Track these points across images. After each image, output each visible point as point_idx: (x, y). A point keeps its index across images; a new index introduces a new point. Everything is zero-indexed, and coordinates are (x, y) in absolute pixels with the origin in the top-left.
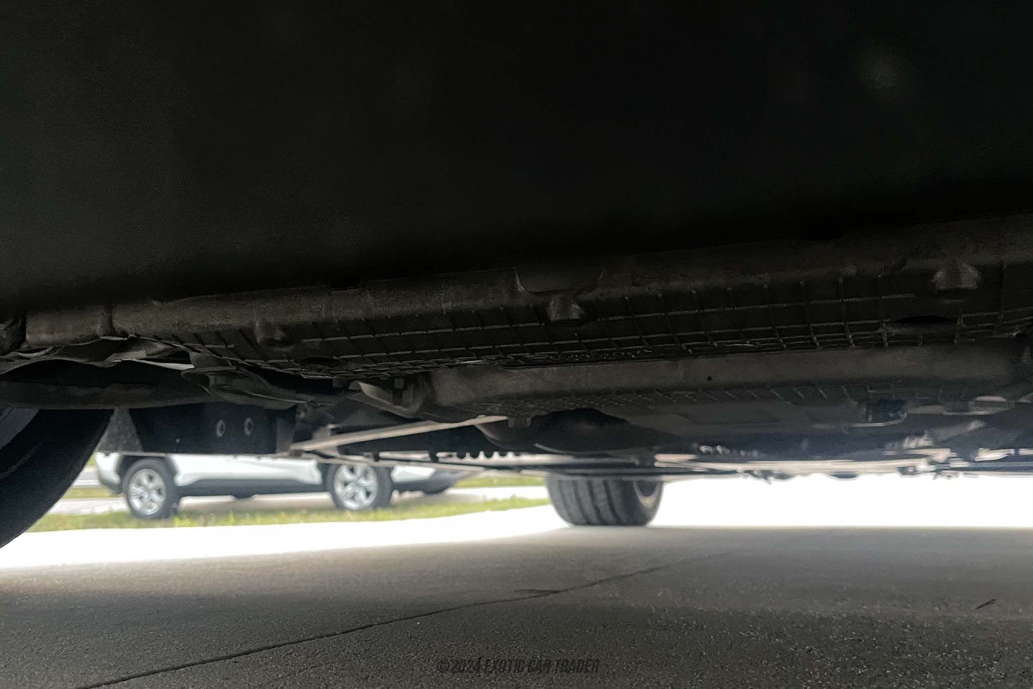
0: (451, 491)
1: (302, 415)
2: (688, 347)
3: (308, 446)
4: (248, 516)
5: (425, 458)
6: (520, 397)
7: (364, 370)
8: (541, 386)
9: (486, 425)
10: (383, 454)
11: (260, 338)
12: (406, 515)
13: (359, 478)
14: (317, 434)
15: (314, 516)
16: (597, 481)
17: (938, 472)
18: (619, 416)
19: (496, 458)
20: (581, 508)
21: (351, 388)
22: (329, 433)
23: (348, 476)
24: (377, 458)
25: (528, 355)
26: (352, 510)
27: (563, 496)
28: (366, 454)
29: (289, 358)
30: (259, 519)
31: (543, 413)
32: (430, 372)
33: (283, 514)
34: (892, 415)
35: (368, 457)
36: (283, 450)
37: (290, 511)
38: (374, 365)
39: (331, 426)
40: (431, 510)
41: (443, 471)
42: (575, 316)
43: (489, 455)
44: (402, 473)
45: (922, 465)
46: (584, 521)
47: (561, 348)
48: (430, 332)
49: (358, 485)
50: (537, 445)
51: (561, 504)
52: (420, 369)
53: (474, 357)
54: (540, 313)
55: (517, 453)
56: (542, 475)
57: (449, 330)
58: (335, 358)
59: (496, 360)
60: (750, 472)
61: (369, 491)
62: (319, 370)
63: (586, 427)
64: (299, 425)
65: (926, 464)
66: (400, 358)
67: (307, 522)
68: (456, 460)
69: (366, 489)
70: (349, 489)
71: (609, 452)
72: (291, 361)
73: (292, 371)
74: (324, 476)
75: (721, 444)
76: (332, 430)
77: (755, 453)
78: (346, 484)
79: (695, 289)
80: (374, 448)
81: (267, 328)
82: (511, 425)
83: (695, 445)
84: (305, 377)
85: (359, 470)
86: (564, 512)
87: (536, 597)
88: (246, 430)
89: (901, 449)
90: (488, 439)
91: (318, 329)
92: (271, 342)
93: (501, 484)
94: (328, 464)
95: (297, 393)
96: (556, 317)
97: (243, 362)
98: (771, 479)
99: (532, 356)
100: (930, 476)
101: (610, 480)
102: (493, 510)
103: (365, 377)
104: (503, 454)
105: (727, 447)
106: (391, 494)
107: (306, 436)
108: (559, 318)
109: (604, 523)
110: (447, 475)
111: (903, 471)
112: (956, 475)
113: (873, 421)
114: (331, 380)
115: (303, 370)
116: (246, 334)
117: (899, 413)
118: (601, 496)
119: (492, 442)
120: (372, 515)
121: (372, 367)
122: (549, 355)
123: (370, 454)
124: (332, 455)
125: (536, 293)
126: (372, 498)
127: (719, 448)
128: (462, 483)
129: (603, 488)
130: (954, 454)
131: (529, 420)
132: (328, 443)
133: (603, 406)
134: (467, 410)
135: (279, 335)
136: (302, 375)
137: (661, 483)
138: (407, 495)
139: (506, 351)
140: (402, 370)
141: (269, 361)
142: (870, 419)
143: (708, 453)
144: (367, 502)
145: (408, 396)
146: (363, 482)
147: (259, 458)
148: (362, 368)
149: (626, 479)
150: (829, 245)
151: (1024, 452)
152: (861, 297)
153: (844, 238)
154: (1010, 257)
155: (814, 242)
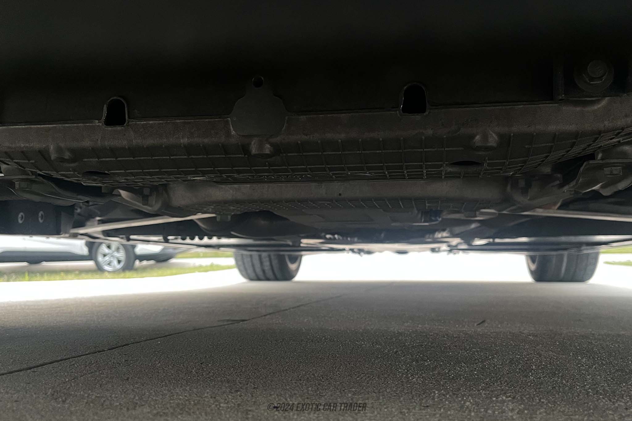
0: (173, 261)
1: (79, 211)
2: (333, 174)
3: (82, 231)
4: (38, 275)
5: (159, 239)
6: (226, 202)
7: (126, 181)
8: (239, 196)
9: (201, 220)
10: (132, 237)
11: (53, 156)
12: (144, 274)
13: (113, 252)
14: (88, 223)
15: (83, 275)
16: (264, 254)
17: (450, 251)
18: (285, 216)
19: (206, 240)
20: (254, 270)
21: (113, 193)
22: (96, 223)
23: (106, 251)
24: (129, 239)
25: (236, 175)
26: (109, 272)
27: (244, 264)
28: (121, 236)
29: (74, 170)
30: (46, 277)
31: (239, 213)
32: (169, 184)
33: (62, 274)
34: (433, 218)
35: (122, 238)
36: (66, 233)
37: (68, 272)
38: (133, 178)
39: (98, 218)
40: (160, 272)
41: (169, 248)
42: (267, 152)
43: (201, 239)
44: (142, 248)
45: (444, 247)
46: (255, 278)
47: (257, 171)
48: (172, 157)
49: (113, 256)
50: (233, 233)
51: (242, 268)
52: (164, 182)
53: (200, 175)
54: (245, 149)
55: (219, 237)
56: (232, 251)
57: (185, 157)
58: (106, 172)
59: (214, 177)
60: (352, 250)
61: (120, 259)
62: (95, 180)
63: (262, 222)
64: (76, 217)
65: (447, 246)
66: (150, 174)
67: (79, 279)
68: (180, 241)
69: (118, 258)
70: (107, 258)
71: (274, 238)
72: (76, 173)
73: (75, 180)
74: (90, 250)
75: (338, 234)
76: (99, 220)
77: (356, 239)
78: (105, 255)
79: (340, 139)
80: (127, 233)
81: (59, 150)
82: (218, 220)
83: (323, 234)
84: (84, 185)
85: (114, 247)
86: (244, 273)
87: (231, 324)
88: (40, 219)
89: (433, 238)
90: (202, 228)
91: (95, 152)
92: (63, 160)
93: (205, 256)
94: (94, 242)
95: (78, 195)
96: (255, 151)
97: (41, 173)
98: (362, 253)
99: (238, 176)
100: (446, 253)
101: (272, 254)
102: (199, 272)
103: (126, 186)
104: (210, 238)
105: (341, 236)
106: (134, 262)
107: (81, 225)
108: (257, 152)
109: (268, 279)
110: (171, 251)
111: (433, 250)
112: (458, 253)
113: (424, 222)
114: (101, 187)
115: (84, 179)
116: (43, 154)
117: (438, 218)
118: (267, 264)
119: (204, 230)
120: (122, 275)
121: (131, 179)
122: (248, 175)
123: (124, 236)
124: (98, 237)
125: (243, 136)
126: (122, 264)
127: (336, 236)
128: (180, 256)
129: (267, 259)
130: (462, 241)
131: (229, 217)
132: (95, 229)
133: (276, 209)
134: (192, 210)
135: (67, 155)
136: (82, 183)
137: (301, 256)
138: (145, 263)
139: (221, 172)
140: (151, 182)
141: (59, 173)
142: (423, 220)
143: (330, 238)
144: (119, 266)
145: (152, 200)
146: (116, 254)
147: (48, 238)
148: (125, 179)
149: (282, 253)
150: (418, 117)
151: (497, 240)
152: (434, 148)
153: (427, 113)
154: (515, 129)
155: (410, 114)
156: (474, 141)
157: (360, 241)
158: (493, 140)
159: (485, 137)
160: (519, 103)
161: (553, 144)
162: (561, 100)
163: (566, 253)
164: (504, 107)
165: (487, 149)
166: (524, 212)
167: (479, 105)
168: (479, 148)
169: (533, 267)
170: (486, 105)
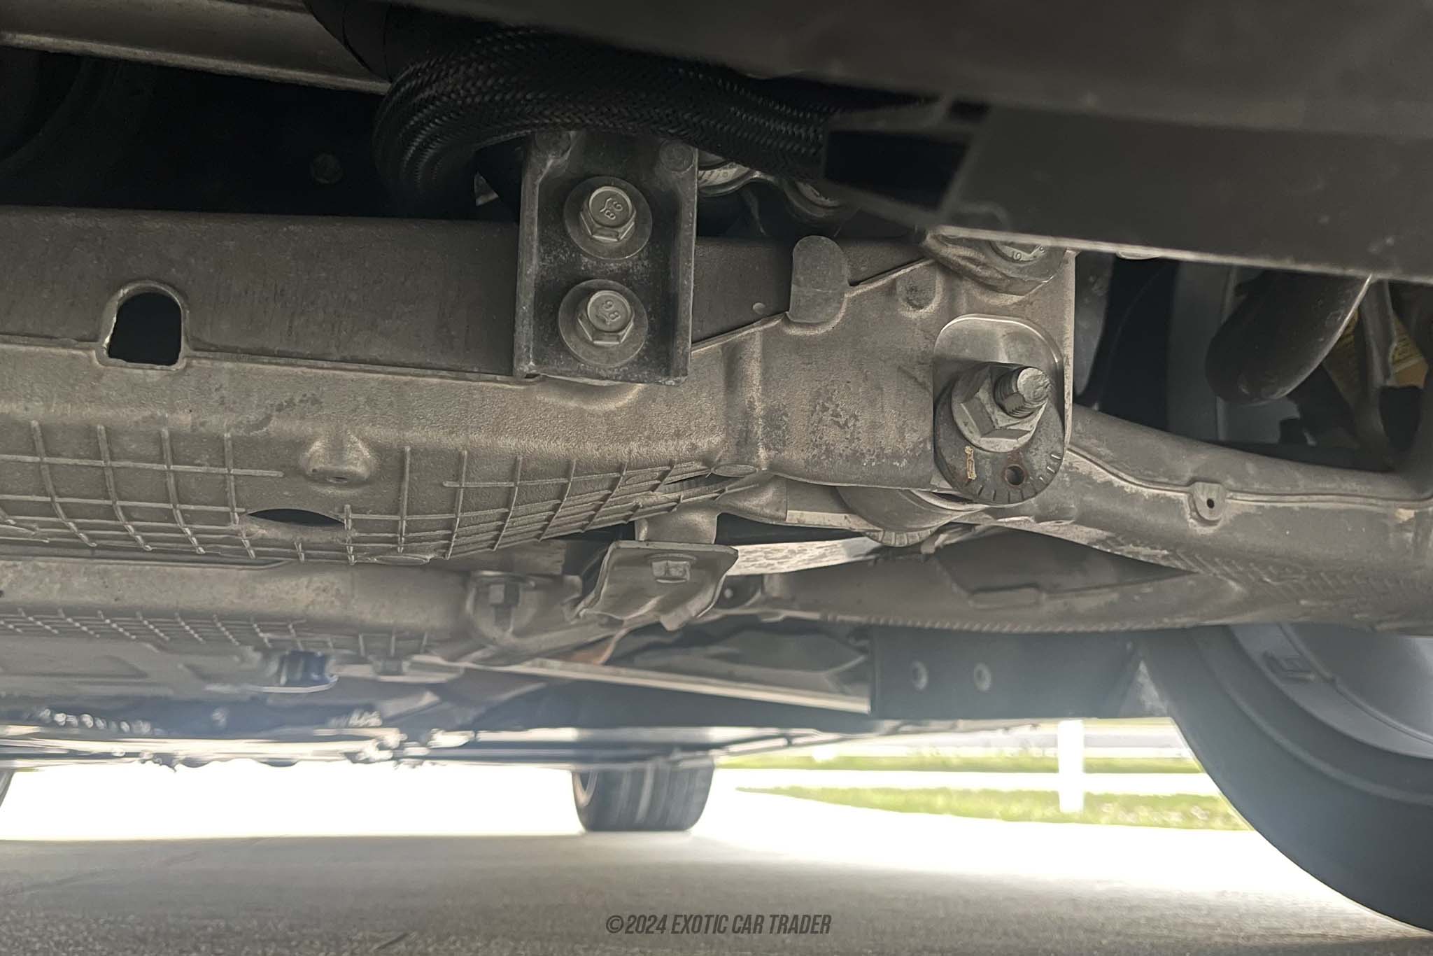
17: (395, 760)
34: (314, 676)
65: (378, 749)
77: (145, 728)
83: (46, 712)
105: (100, 717)
113: (289, 685)
117: (326, 675)
130: (407, 737)
142: (284, 680)
143: (67, 725)
150: (153, 374)
151: (485, 736)
152: (199, 465)
153: (180, 365)
154: (417, 436)
155: (129, 364)
156: (308, 455)
157: (158, 731)
158: (359, 460)
159: (337, 448)
160: (429, 372)
161: (512, 485)
162: (529, 376)
163: (649, 766)
164: (390, 376)
165: (342, 479)
166: (509, 664)
167: (325, 364)
168: (321, 478)
169: (584, 798)
170: (343, 365)
